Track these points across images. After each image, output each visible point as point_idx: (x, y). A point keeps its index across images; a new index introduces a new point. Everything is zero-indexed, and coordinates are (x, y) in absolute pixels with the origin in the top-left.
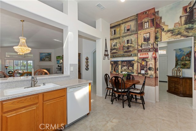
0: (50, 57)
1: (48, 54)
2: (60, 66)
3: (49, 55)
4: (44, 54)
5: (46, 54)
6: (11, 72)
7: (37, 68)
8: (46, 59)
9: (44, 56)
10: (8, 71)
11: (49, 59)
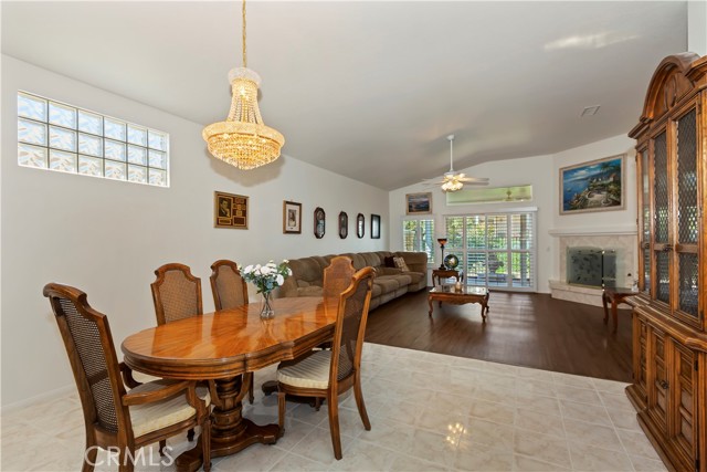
3: (609, 173)
4: (582, 174)
5: (594, 169)
6: (452, 260)
7: (548, 249)
8: (591, 199)
9: (582, 184)
10: (445, 256)
11: (612, 196)
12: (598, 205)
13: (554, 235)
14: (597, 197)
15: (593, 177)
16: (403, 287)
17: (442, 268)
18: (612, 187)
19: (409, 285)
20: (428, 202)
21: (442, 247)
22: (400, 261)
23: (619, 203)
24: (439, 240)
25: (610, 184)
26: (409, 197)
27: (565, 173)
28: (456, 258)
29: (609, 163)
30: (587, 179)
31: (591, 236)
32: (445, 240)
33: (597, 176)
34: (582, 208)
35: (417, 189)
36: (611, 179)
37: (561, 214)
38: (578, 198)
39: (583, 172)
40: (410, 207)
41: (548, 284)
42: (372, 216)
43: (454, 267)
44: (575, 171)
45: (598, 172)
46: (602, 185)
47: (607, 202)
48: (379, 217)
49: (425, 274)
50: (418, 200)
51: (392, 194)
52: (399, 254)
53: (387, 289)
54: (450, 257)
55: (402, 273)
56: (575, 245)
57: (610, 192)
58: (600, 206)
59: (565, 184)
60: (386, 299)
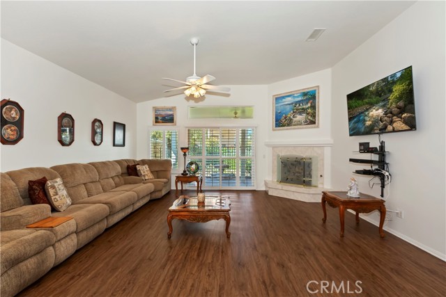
0: (313, 107)
1: (305, 94)
2: (373, 151)
3: (307, 101)
4: (289, 100)
5: (298, 97)
6: (193, 167)
7: (264, 157)
8: (295, 119)
9: (288, 108)
10: (187, 162)
11: (309, 117)
12: (299, 124)
13: (268, 146)
14: (299, 118)
15: (296, 103)
16: (144, 197)
17: (184, 174)
18: (309, 110)
19: (151, 193)
20: (172, 115)
21: (185, 155)
22: (144, 170)
23: (314, 123)
24: (182, 149)
25: (308, 108)
26: (156, 109)
27: (276, 99)
28: (196, 164)
29: (308, 92)
30: (292, 104)
31: (295, 147)
32: (188, 149)
33: (299, 102)
34: (288, 125)
35: (163, 103)
36: (309, 105)
37: (273, 130)
38: (285, 118)
39: (289, 98)
40: (156, 118)
41: (263, 183)
42: (115, 124)
43: (195, 173)
44: (283, 97)
45: (300, 99)
46: (303, 109)
47: (306, 121)
48: (123, 126)
49: (169, 180)
50: (163, 113)
51: (139, 106)
52: (143, 162)
53: (118, 206)
54: (191, 163)
55: (145, 182)
56: (284, 153)
57: (308, 114)
58: (301, 124)
59: (276, 107)
60: (116, 218)
